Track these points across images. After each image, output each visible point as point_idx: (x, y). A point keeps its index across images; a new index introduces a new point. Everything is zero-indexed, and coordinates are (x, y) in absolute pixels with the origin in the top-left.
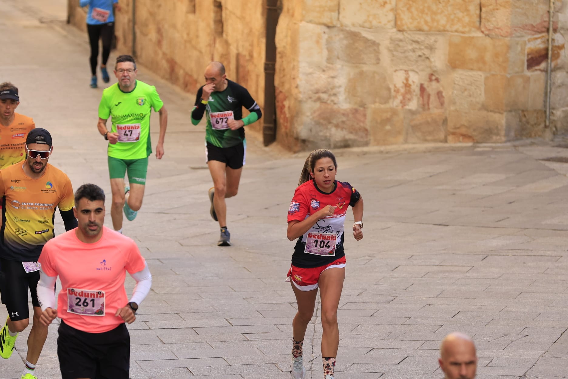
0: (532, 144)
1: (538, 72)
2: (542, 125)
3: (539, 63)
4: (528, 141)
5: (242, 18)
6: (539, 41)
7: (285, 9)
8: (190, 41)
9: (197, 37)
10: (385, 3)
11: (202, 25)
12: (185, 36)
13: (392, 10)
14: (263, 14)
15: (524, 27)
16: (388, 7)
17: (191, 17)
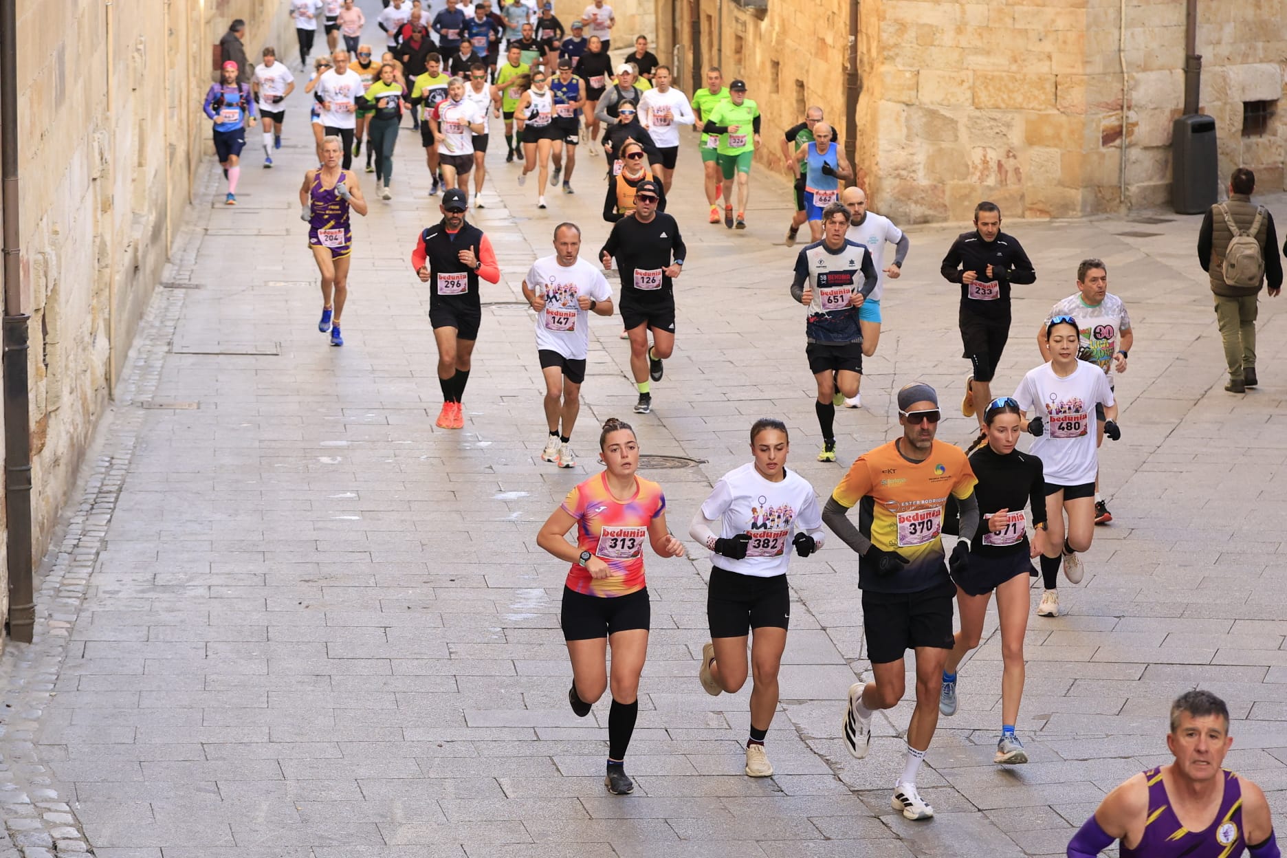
0: (1108, 219)
1: (1113, 149)
2: (1118, 200)
3: (1113, 140)
4: (1104, 216)
5: (823, 97)
6: (1113, 118)
7: (865, 87)
8: (773, 121)
9: (780, 116)
10: (963, 81)
11: (785, 104)
12: (769, 116)
13: (969, 88)
14: (843, 93)
15: (1098, 105)
16: (966, 85)
17: (774, 96)
